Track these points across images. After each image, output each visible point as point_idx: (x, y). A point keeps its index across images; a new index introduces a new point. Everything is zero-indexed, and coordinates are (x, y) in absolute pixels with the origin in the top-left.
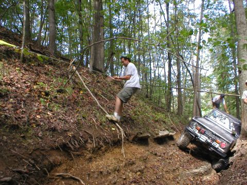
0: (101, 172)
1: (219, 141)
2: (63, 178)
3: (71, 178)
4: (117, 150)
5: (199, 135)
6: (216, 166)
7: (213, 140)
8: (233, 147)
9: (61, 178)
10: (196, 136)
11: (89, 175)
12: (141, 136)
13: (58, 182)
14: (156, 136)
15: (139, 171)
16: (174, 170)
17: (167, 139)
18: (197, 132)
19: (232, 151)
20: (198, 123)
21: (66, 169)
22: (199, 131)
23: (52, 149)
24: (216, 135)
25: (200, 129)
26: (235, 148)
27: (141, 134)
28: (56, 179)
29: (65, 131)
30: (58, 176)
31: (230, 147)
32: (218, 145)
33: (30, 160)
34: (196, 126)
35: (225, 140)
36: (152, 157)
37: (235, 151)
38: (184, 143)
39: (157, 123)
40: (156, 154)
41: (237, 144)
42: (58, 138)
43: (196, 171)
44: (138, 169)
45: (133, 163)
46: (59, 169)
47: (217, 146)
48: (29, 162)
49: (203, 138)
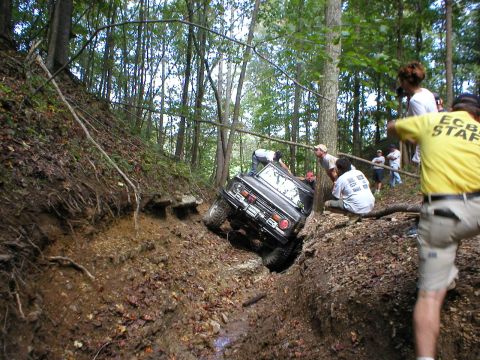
0: (111, 259)
1: (278, 217)
2: (60, 265)
3: (73, 266)
4: (124, 223)
5: (246, 204)
6: (270, 259)
7: (268, 215)
8: (299, 230)
9: (57, 264)
10: (241, 206)
11: (95, 262)
12: (159, 201)
13: (54, 271)
14: (177, 204)
15: (163, 261)
16: (211, 263)
17: (189, 211)
18: (242, 200)
19: (299, 236)
20: (245, 184)
21: (62, 250)
22: (247, 197)
23: (45, 211)
24: (274, 207)
25: (248, 195)
26: (304, 232)
27: (159, 197)
28: (50, 267)
29: (60, 180)
30: (53, 261)
31: (295, 227)
32: (276, 224)
33: (20, 228)
34: (241, 189)
35: (287, 216)
36: (173, 240)
37: (303, 237)
38: (217, 218)
39: (177, 181)
40: (180, 236)
41: (307, 226)
42: (51, 191)
43: (242, 266)
44: (161, 258)
45: (153, 248)
46: (53, 248)
47: (274, 225)
48: (20, 231)
49: (253, 211)
